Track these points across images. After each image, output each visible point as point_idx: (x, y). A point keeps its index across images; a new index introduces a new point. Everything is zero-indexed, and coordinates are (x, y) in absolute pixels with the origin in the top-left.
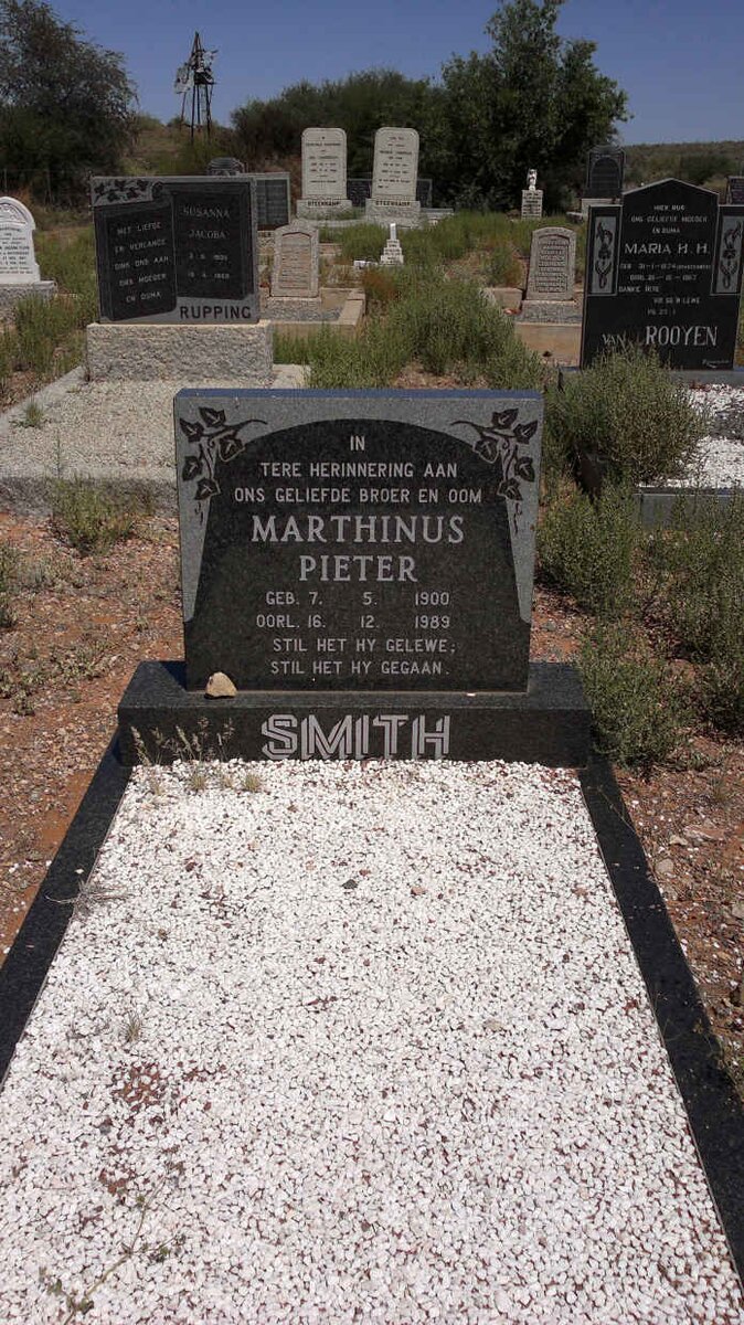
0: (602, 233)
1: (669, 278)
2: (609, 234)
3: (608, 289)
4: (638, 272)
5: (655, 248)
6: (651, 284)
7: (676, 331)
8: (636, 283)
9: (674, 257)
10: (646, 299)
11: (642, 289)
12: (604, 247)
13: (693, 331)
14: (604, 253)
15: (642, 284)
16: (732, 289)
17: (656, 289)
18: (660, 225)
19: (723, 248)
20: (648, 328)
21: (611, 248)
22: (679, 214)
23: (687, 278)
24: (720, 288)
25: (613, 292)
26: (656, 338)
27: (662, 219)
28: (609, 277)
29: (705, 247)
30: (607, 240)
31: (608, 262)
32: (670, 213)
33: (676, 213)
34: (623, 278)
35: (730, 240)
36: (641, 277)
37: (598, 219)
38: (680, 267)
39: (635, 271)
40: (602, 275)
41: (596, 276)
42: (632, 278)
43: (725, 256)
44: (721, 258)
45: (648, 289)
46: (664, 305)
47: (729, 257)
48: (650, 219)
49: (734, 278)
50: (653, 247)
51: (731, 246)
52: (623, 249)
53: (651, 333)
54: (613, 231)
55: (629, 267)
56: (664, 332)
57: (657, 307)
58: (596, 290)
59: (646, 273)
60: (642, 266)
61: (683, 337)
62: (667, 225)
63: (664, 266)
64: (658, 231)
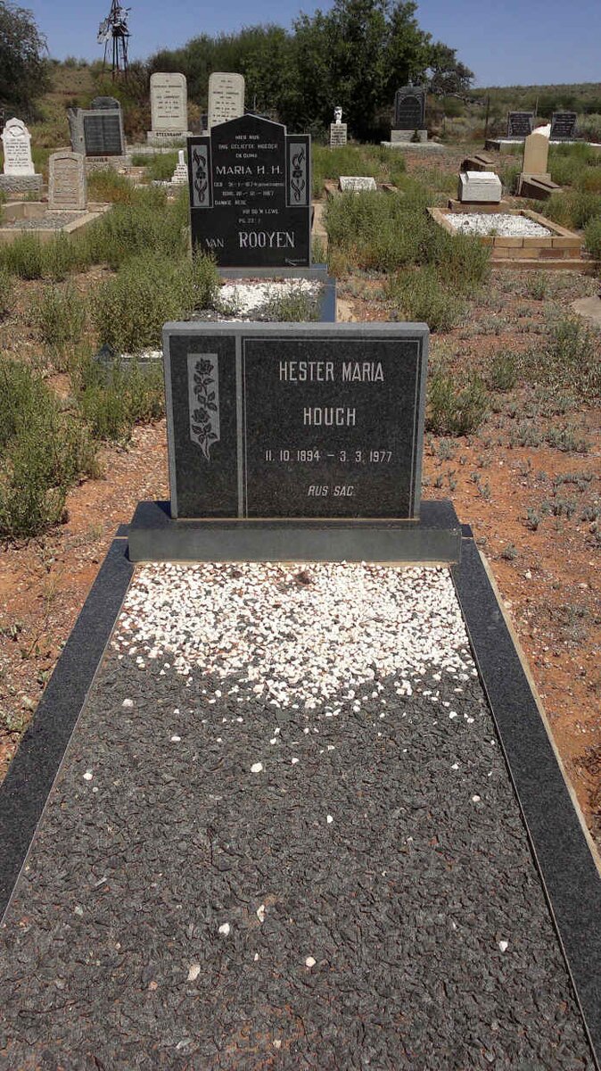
0: (198, 158)
1: (252, 194)
2: (203, 158)
3: (206, 203)
4: (228, 189)
5: (239, 170)
6: (241, 198)
7: (262, 236)
8: (226, 198)
9: (256, 177)
10: (237, 211)
11: (233, 202)
12: (200, 169)
13: (276, 236)
14: (200, 174)
15: (232, 199)
16: (303, 202)
17: (244, 203)
18: (243, 151)
19: (292, 169)
20: (241, 234)
21: (205, 170)
22: (256, 142)
23: (268, 193)
24: (293, 202)
25: (210, 204)
26: (247, 241)
27: (242, 146)
28: (206, 193)
29: (278, 169)
30: (201, 163)
31: (204, 181)
32: (248, 141)
33: (252, 141)
34: (217, 194)
35: (297, 163)
36: (231, 193)
37: (193, 147)
38: (260, 185)
39: (226, 188)
40: (201, 192)
41: (196, 193)
42: (224, 194)
43: (294, 176)
44: (291, 178)
45: (236, 202)
46: (251, 215)
47: (298, 177)
48: (234, 147)
49: (303, 193)
50: (238, 169)
51: (297, 168)
52: (214, 170)
53: (244, 238)
54: (206, 157)
55: (221, 184)
56: (253, 236)
57: (245, 216)
58: (197, 204)
59: (235, 189)
60: (231, 184)
61: (268, 240)
62: (249, 151)
63: (247, 184)
64: (240, 156)
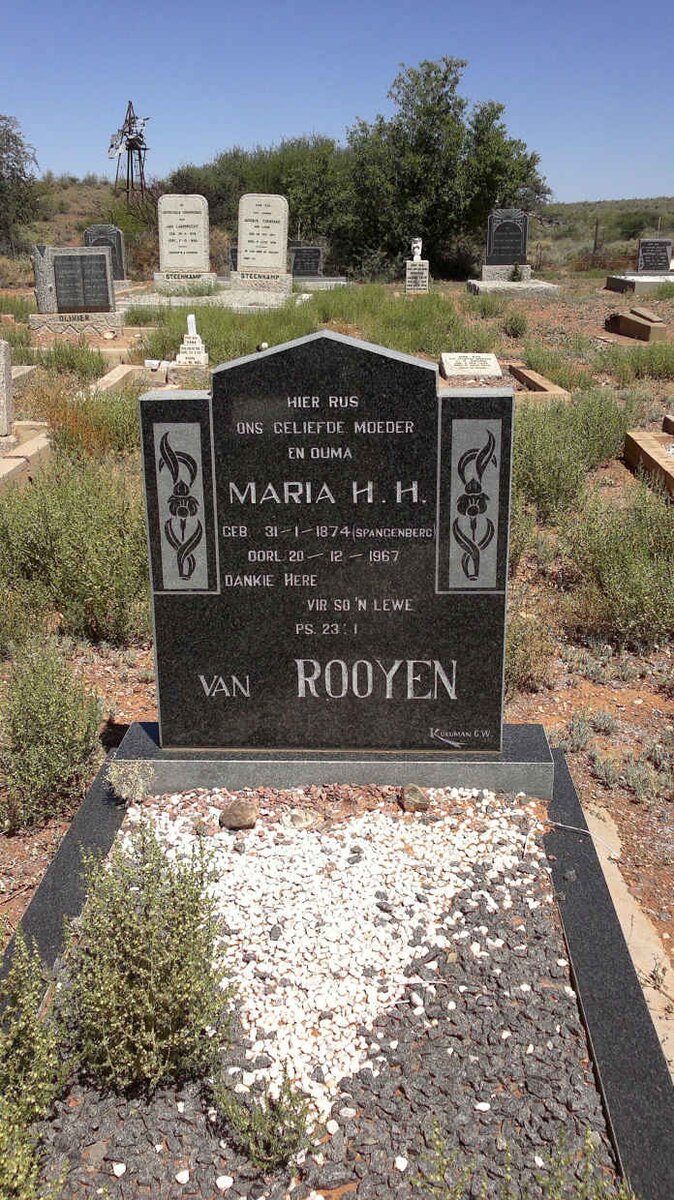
0: (173, 459)
1: (336, 557)
2: (188, 460)
3: (199, 580)
4: (263, 543)
5: (299, 492)
6: (303, 568)
7: (362, 670)
8: (258, 569)
9: (349, 513)
10: (291, 604)
11: (278, 581)
12: (181, 489)
13: (403, 669)
14: (181, 502)
15: (277, 570)
16: (487, 579)
17: (310, 580)
18: (307, 442)
19: (458, 489)
20: (300, 663)
21: (197, 491)
22: (349, 417)
23: (380, 556)
24: (457, 580)
25: (212, 586)
26: (320, 682)
27: (308, 427)
28: (200, 553)
29: (414, 489)
30: (184, 473)
31: (192, 522)
32: (324, 413)
33: (336, 414)
34: (232, 557)
35: (471, 473)
36: (272, 556)
37: (159, 429)
38: (360, 533)
39: (259, 541)
40: (184, 551)
41: (169, 554)
42: (253, 556)
43: (462, 508)
44: (454, 513)
45: (290, 580)
46: (330, 615)
47: (473, 512)
48: (281, 428)
49: (489, 556)
50: (293, 489)
51: (473, 487)
52: (223, 493)
53: (308, 673)
54: (197, 457)
55: (244, 532)
56: (336, 668)
57: (315, 617)
58: (172, 582)
59: (283, 545)
60: (273, 532)
61: (380, 680)
62: (324, 440)
63: (321, 531)
64: (301, 453)
